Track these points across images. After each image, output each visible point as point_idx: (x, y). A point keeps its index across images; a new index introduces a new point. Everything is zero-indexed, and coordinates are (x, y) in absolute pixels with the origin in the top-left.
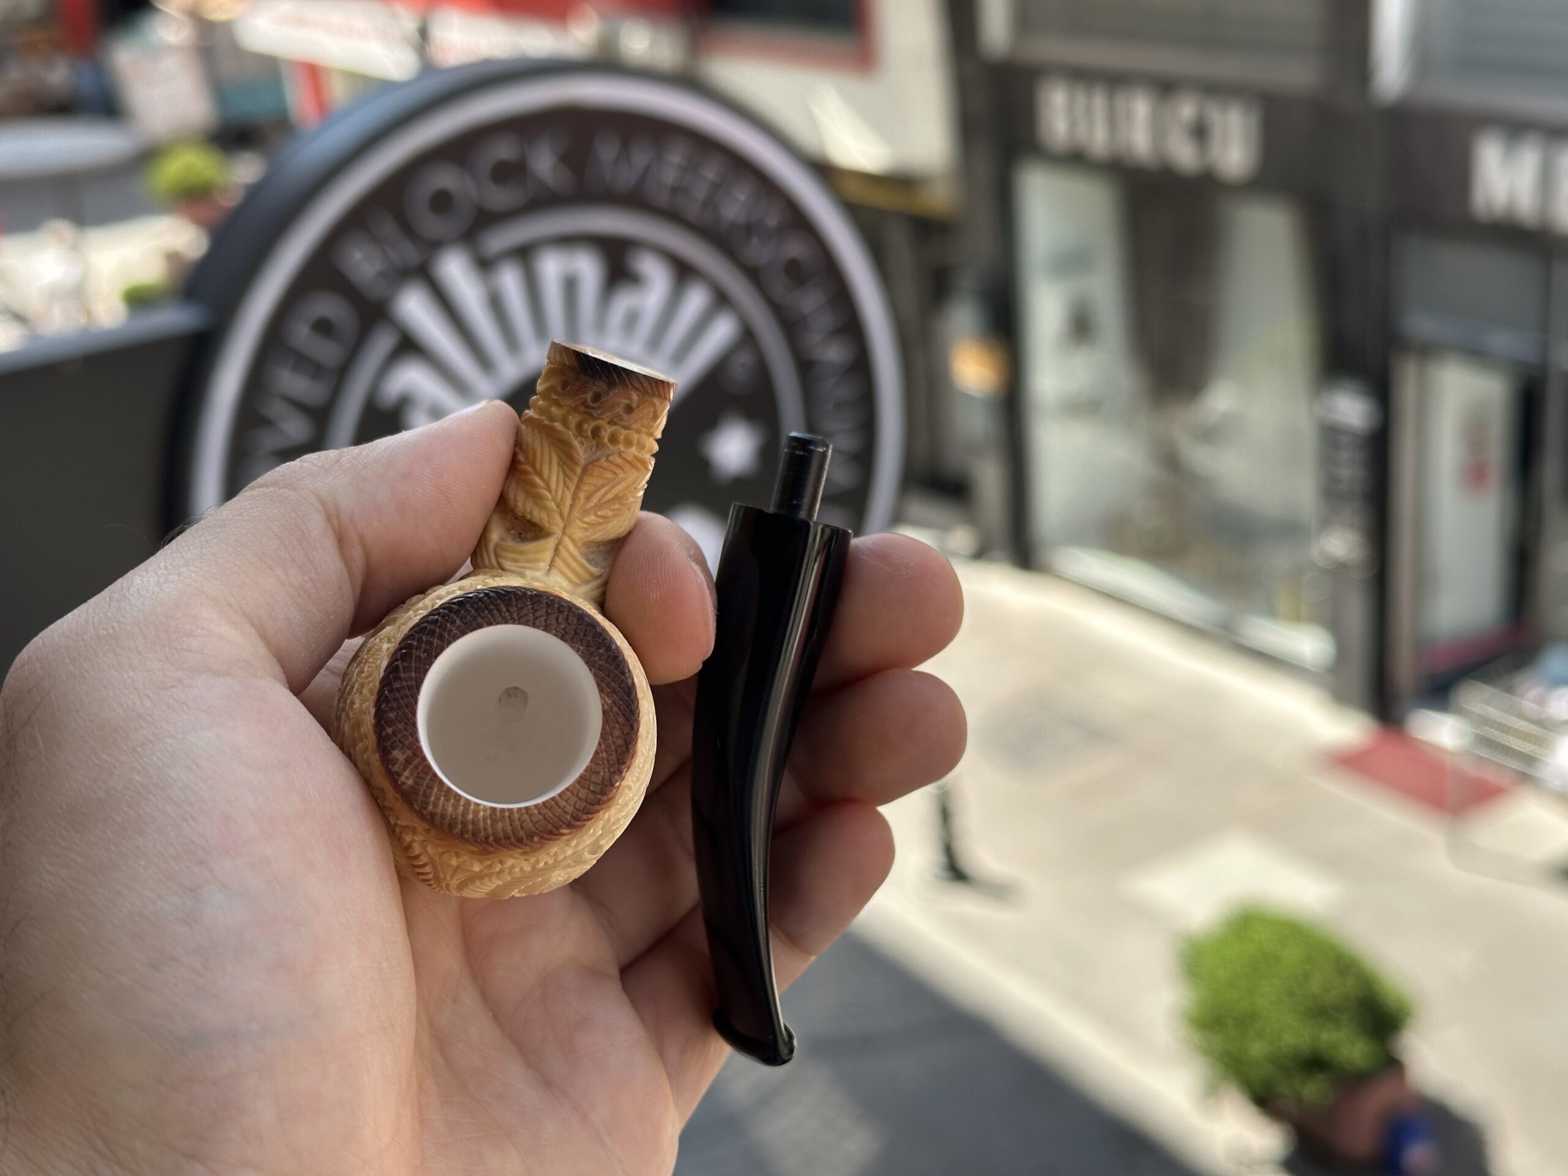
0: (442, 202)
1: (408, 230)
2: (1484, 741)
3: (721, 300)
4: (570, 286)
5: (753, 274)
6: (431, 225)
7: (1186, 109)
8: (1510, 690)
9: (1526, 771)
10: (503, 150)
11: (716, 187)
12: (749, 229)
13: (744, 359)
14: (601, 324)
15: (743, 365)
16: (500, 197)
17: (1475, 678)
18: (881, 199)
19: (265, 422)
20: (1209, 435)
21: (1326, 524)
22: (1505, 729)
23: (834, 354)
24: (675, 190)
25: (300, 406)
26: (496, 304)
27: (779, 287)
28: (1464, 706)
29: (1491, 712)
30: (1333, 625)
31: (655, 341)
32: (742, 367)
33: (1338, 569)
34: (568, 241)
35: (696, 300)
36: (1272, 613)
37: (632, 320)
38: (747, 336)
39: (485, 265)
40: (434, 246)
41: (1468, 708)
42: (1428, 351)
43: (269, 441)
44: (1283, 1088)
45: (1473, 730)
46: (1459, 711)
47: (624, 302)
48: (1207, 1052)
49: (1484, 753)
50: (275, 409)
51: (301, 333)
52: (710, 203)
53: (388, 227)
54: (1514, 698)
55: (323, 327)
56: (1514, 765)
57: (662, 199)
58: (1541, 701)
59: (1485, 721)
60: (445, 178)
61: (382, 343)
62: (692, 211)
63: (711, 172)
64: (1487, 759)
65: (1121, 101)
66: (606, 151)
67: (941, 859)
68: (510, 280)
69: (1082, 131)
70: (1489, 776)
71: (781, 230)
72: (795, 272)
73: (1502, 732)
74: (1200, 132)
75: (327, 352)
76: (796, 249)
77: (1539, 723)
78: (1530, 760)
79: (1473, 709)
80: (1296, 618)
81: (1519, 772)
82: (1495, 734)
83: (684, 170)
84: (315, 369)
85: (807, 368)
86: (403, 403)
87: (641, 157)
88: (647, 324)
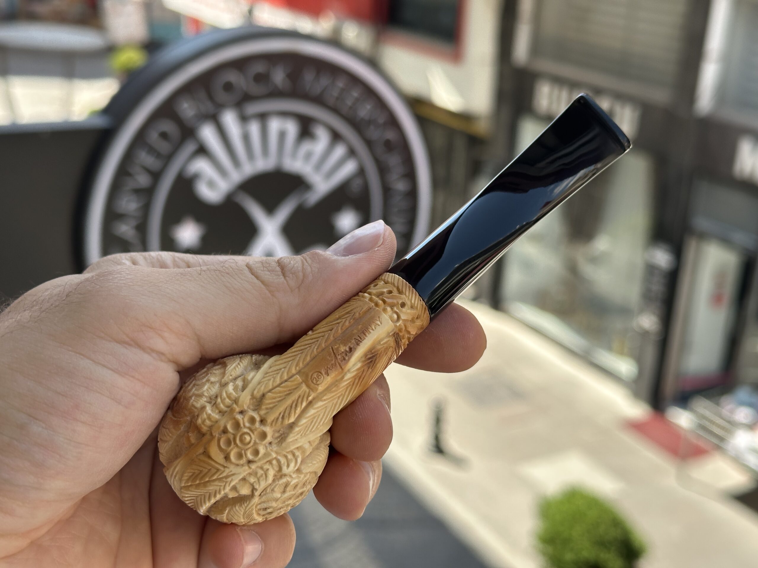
0: (228, 87)
1: (211, 97)
2: (702, 427)
3: (352, 153)
4: (282, 135)
5: (369, 143)
6: (221, 96)
7: (605, 104)
8: (718, 404)
9: (719, 444)
10: (259, 68)
11: (357, 100)
12: (370, 122)
13: (358, 182)
14: (294, 155)
16: (255, 89)
17: (702, 396)
18: (455, 124)
19: (129, 174)
20: (594, 260)
21: (641, 311)
22: (711, 422)
23: (400, 186)
24: (338, 99)
25: (147, 170)
26: (246, 138)
27: (380, 151)
28: (694, 408)
29: (707, 413)
30: (639, 360)
31: (318, 167)
32: (357, 184)
33: (645, 334)
34: (284, 114)
35: (340, 151)
36: (610, 349)
38: (361, 172)
39: (244, 119)
40: (220, 107)
41: (696, 409)
42: (703, 236)
43: (130, 184)
45: (697, 420)
46: (691, 410)
47: (306, 146)
48: (544, 554)
49: (701, 433)
50: (136, 170)
51: (153, 136)
52: (353, 107)
53: (202, 94)
54: (720, 408)
55: (164, 135)
56: (714, 440)
57: (331, 101)
58: (732, 412)
59: (703, 417)
62: (344, 110)
63: (355, 94)
64: (702, 436)
66: (309, 76)
67: (432, 441)
68: (254, 128)
69: (554, 106)
70: (702, 444)
71: (385, 125)
72: (388, 145)
75: (164, 147)
76: (390, 135)
77: (729, 422)
78: (722, 439)
79: (698, 410)
80: (621, 353)
81: (716, 444)
82: (707, 424)
83: (343, 90)
84: (158, 155)
85: (387, 190)
86: (196, 177)
87: (324, 81)
88: (315, 158)
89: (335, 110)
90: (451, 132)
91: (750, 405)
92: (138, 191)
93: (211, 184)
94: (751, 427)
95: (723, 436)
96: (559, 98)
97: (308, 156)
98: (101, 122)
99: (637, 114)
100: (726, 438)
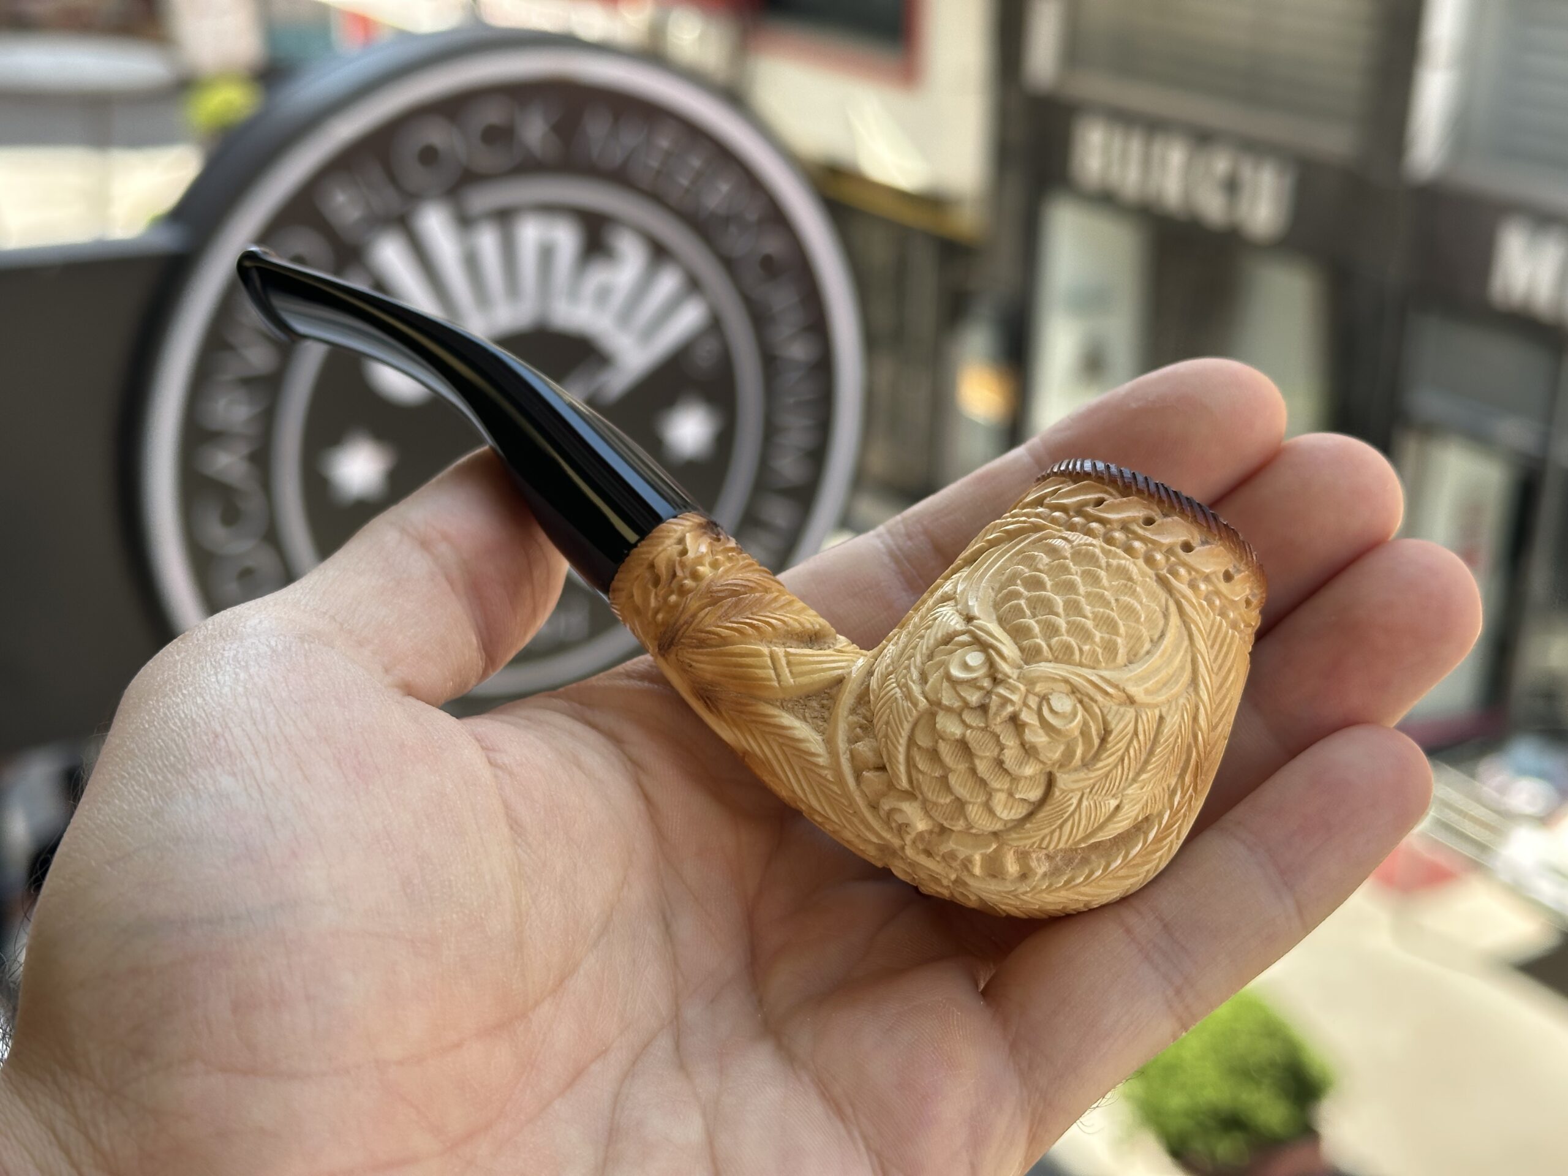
0: (429, 156)
2: (1440, 824)
3: (693, 285)
4: (547, 254)
5: (729, 264)
7: (1221, 164)
8: (1473, 776)
9: (1477, 859)
10: (492, 114)
11: (699, 175)
12: (727, 220)
13: (709, 346)
14: (574, 294)
15: (708, 353)
16: (485, 159)
18: (910, 216)
19: (228, 347)
22: (1461, 813)
23: (798, 351)
24: (658, 173)
26: (472, 262)
27: (753, 279)
29: (1452, 795)
31: (625, 316)
32: (706, 355)
34: (549, 209)
35: (668, 282)
38: (715, 325)
39: (465, 222)
40: (413, 198)
42: (1431, 430)
43: (231, 369)
44: (1198, 1146)
47: (598, 276)
49: (1442, 837)
50: (242, 337)
52: (693, 190)
53: (376, 173)
57: (646, 179)
58: (1502, 790)
60: (436, 134)
62: (675, 195)
63: (696, 162)
64: (1441, 843)
65: (1157, 148)
66: (597, 128)
68: (487, 241)
69: (1115, 171)
71: (760, 223)
72: (770, 267)
74: (1232, 186)
76: (773, 245)
77: (1498, 812)
78: (1484, 848)
81: (1471, 860)
82: (1453, 818)
83: (669, 155)
85: (770, 361)
87: (630, 138)
88: (618, 299)
89: (655, 197)
90: (902, 234)
91: (1542, 775)
92: (250, 383)
94: (1545, 820)
95: (1485, 843)
96: (1124, 155)
97: (603, 295)
98: (167, 241)
99: (1288, 181)
100: (1492, 847)
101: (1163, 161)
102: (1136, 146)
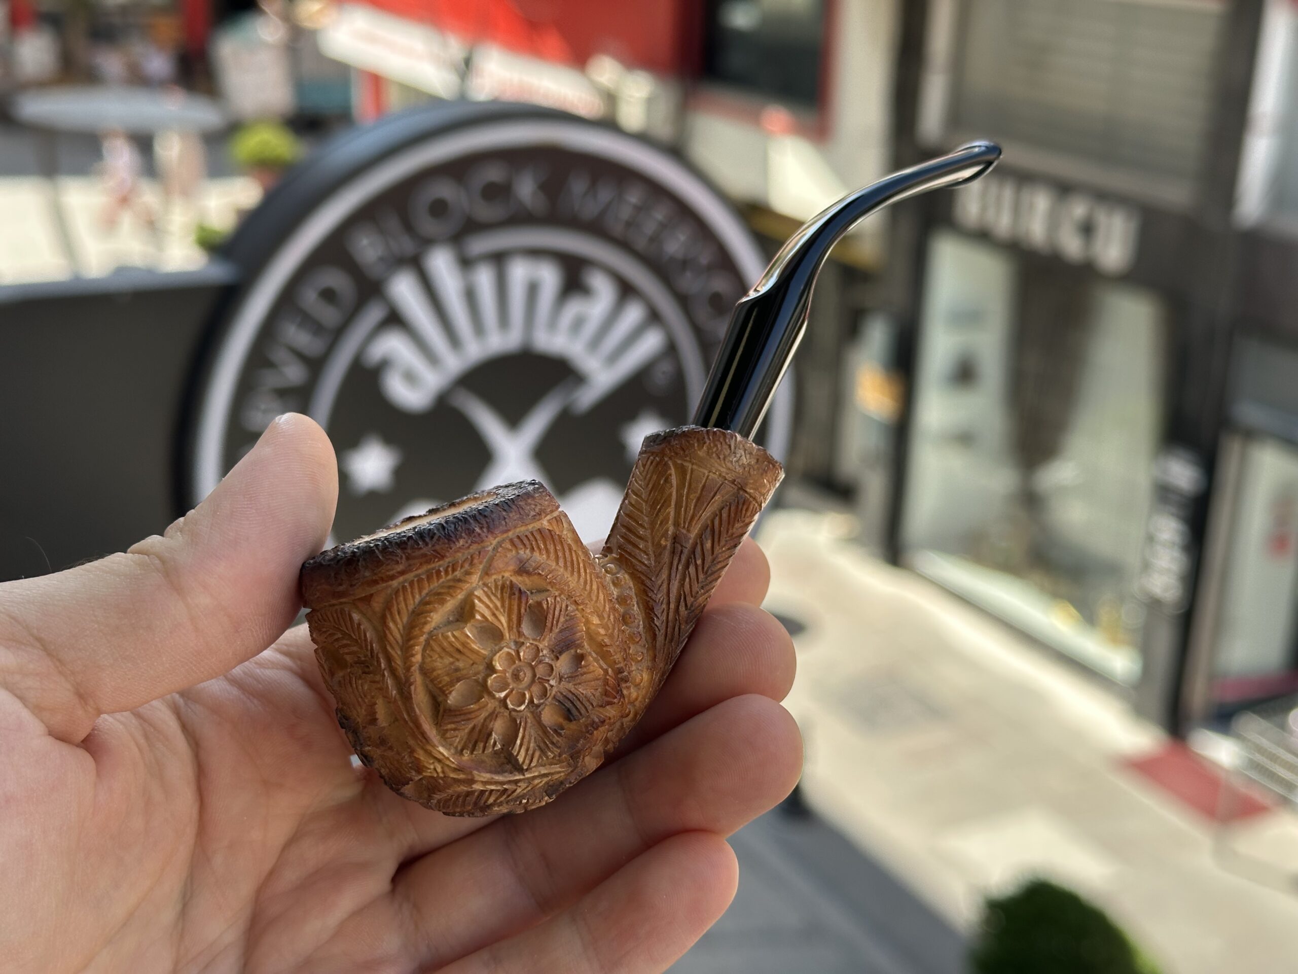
0: (439, 208)
1: (409, 227)
2: (1255, 766)
3: (654, 317)
4: (533, 289)
5: (683, 301)
6: (428, 226)
7: (1079, 209)
9: (1286, 796)
10: (494, 174)
11: (663, 226)
12: (685, 264)
13: (665, 368)
14: (553, 324)
15: (664, 373)
16: (485, 212)
17: (1254, 712)
19: (269, 364)
21: (1148, 565)
24: (629, 224)
25: (300, 356)
26: (470, 296)
27: (703, 314)
28: (1242, 733)
30: (1145, 650)
31: (595, 343)
32: (662, 375)
33: (1153, 604)
34: (535, 253)
35: (633, 314)
37: (578, 324)
38: (671, 349)
39: (466, 263)
40: (427, 242)
41: (1245, 735)
42: (1250, 435)
43: (271, 380)
45: (1247, 755)
46: (1239, 737)
47: (574, 307)
49: (1254, 775)
50: (279, 355)
51: (310, 297)
52: (655, 239)
55: (328, 295)
56: (1279, 789)
57: (617, 229)
59: (1260, 750)
60: (444, 190)
61: (374, 314)
62: (641, 244)
63: (660, 214)
64: (1254, 781)
65: (1026, 194)
66: (578, 186)
68: (484, 278)
69: (991, 215)
70: (1257, 795)
71: (710, 269)
72: (716, 302)
73: (1271, 760)
74: (1087, 229)
75: (329, 315)
76: (720, 284)
78: (1291, 787)
79: (1250, 737)
80: (1113, 639)
81: (1281, 796)
83: (638, 209)
84: (316, 328)
86: (384, 365)
87: (605, 194)
88: (590, 328)
89: (624, 245)
92: (284, 393)
93: (410, 377)
96: (999, 199)
98: (220, 273)
99: (1134, 226)
101: (1031, 206)
102: (1008, 193)
